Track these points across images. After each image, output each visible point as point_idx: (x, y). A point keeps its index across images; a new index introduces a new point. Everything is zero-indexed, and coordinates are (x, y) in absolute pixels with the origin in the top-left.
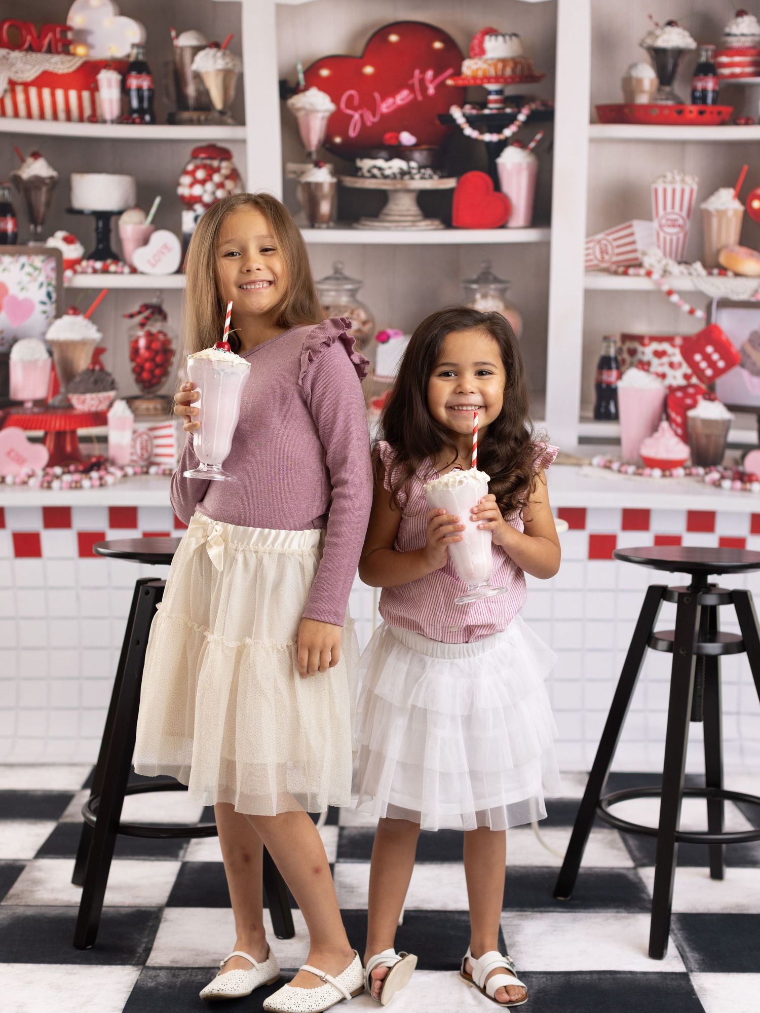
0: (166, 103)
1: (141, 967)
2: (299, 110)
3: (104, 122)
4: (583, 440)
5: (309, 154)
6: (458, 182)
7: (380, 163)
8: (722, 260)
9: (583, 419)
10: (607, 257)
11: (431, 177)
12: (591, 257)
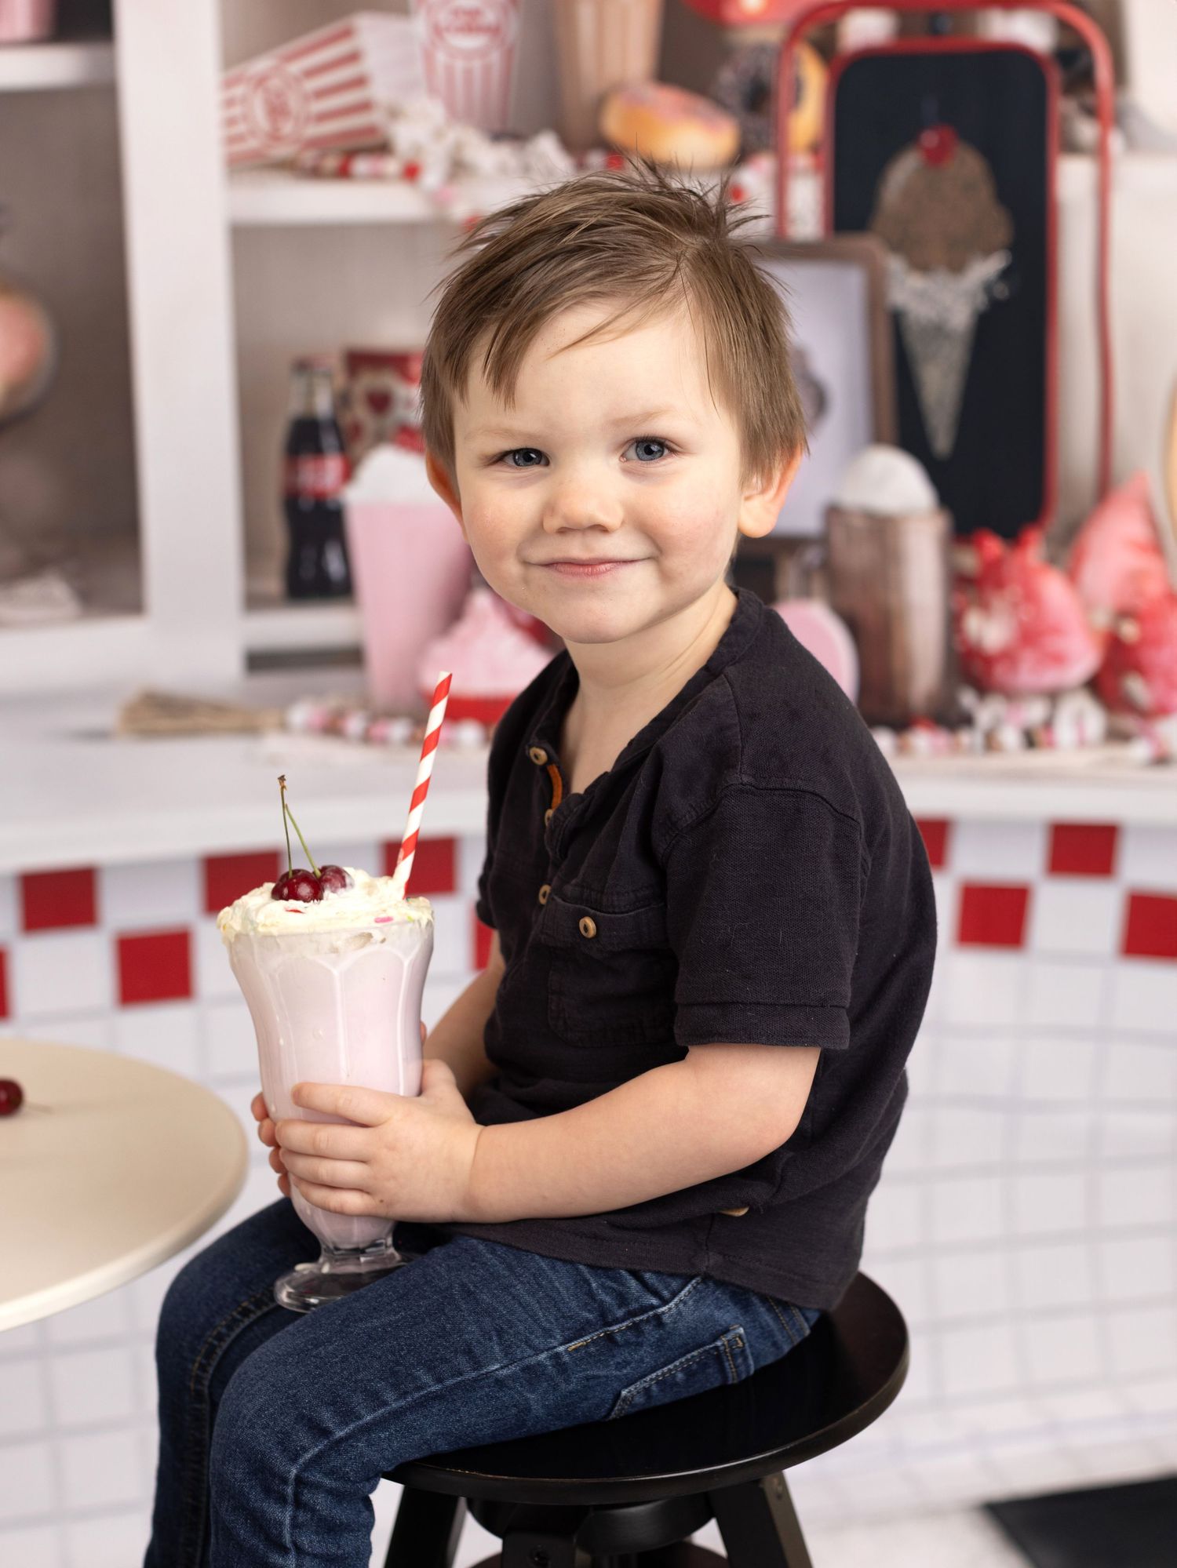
4: (259, 661)
8: (614, 125)
9: (254, 602)
10: (287, 128)
12: (241, 128)
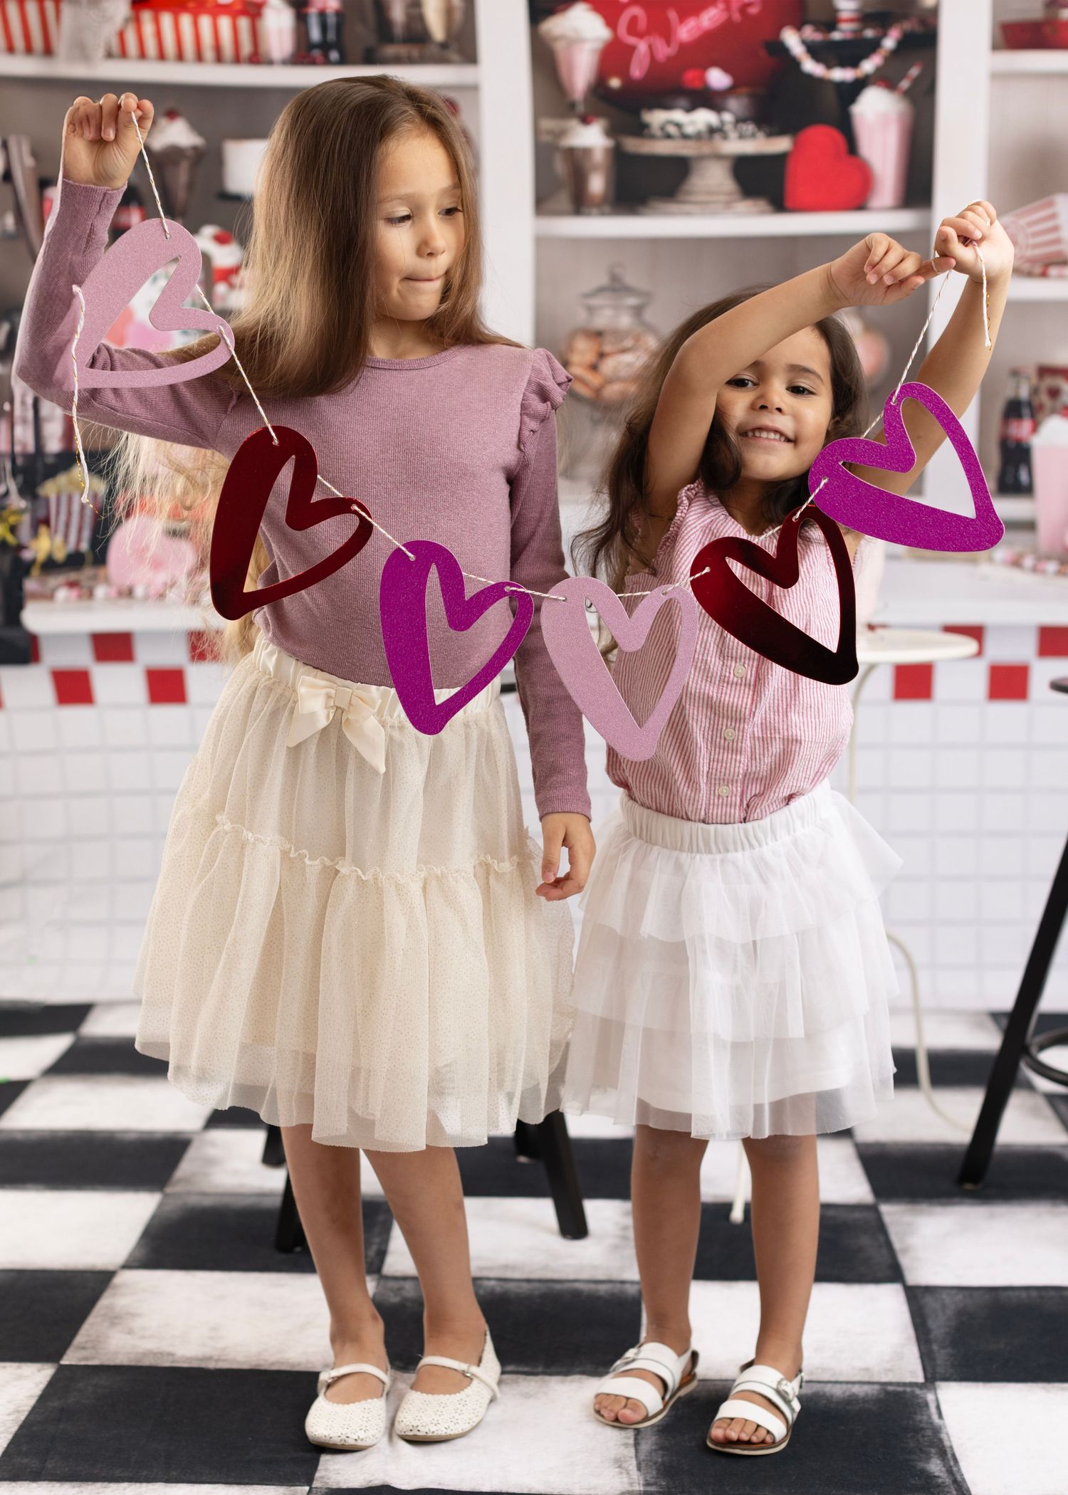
0: (362, 33)
1: (376, 1276)
2: (557, 39)
3: (270, 62)
5: (572, 106)
6: (796, 144)
7: (678, 115)
11: (753, 136)
